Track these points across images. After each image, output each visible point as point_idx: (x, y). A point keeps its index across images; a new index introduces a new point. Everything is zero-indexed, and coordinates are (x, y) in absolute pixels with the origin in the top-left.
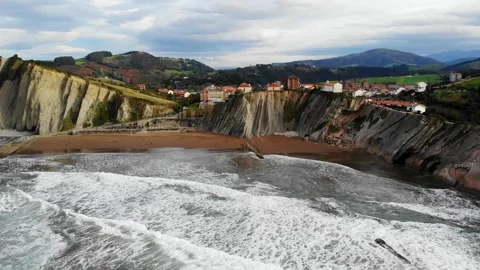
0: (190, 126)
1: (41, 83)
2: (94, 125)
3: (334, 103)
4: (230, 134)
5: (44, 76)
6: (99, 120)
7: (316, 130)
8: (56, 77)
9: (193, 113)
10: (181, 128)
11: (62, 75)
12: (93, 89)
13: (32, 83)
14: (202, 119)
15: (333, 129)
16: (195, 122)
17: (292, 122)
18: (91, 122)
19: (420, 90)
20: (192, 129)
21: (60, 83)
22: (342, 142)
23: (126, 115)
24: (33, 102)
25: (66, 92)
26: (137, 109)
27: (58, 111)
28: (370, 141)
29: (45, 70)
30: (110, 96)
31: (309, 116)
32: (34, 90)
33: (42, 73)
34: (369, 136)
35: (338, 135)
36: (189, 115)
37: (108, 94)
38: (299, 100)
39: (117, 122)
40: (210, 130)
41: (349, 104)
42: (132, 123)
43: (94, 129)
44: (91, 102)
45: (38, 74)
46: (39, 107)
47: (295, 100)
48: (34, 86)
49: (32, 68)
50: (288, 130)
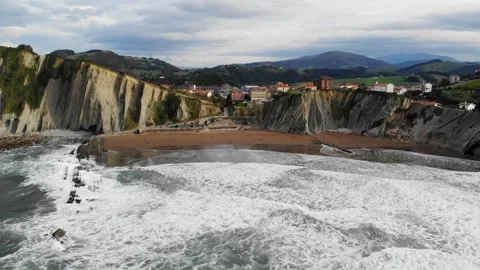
0: (246, 124)
1: (99, 82)
2: (157, 124)
3: (389, 101)
4: (289, 132)
5: (100, 76)
6: (160, 120)
7: (374, 126)
8: (111, 76)
9: (246, 112)
10: (239, 126)
11: (115, 75)
12: (148, 88)
13: (89, 82)
14: (255, 117)
15: (390, 126)
16: (250, 120)
17: (342, 120)
18: (152, 121)
19: (427, 91)
20: (248, 127)
21: (113, 83)
22: (402, 137)
23: (186, 115)
24: (93, 102)
25: (121, 91)
26: (193, 108)
27: (116, 110)
28: (430, 136)
29: (101, 70)
30: (164, 96)
31: (361, 114)
32: (92, 89)
33: (98, 72)
34: (428, 131)
35: (395, 131)
36: (242, 114)
37: (162, 93)
38: (344, 99)
39: (178, 121)
40: (265, 128)
41: (402, 103)
42: (194, 122)
43: (158, 128)
44: (148, 102)
45: (95, 74)
46: (100, 106)
47: (340, 98)
48: (92, 85)
49: (88, 67)
50: (339, 127)
